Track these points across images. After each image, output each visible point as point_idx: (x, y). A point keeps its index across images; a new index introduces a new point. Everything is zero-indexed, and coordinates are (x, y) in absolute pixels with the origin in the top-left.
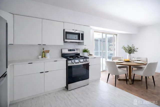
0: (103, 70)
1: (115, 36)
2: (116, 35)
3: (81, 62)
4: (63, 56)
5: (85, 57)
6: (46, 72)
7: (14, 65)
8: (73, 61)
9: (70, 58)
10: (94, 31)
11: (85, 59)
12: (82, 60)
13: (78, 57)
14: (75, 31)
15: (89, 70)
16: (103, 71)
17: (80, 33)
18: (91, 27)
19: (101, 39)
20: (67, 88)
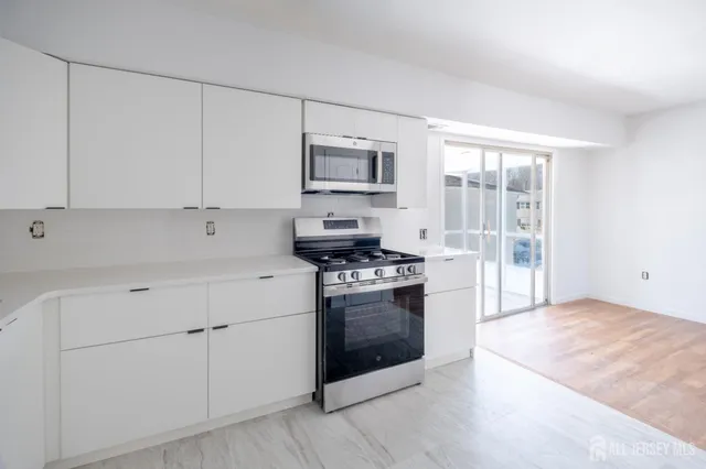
0: (487, 314)
1: (541, 161)
2: (548, 157)
3: (385, 280)
4: (303, 249)
5: (403, 255)
6: (215, 328)
7: (59, 298)
8: (349, 273)
9: (335, 262)
10: (446, 141)
11: (406, 266)
12: (390, 271)
13: (373, 257)
14: (355, 143)
15: (422, 316)
16: (486, 320)
17: (376, 152)
18: (431, 121)
19: (477, 176)
20: (318, 399)
